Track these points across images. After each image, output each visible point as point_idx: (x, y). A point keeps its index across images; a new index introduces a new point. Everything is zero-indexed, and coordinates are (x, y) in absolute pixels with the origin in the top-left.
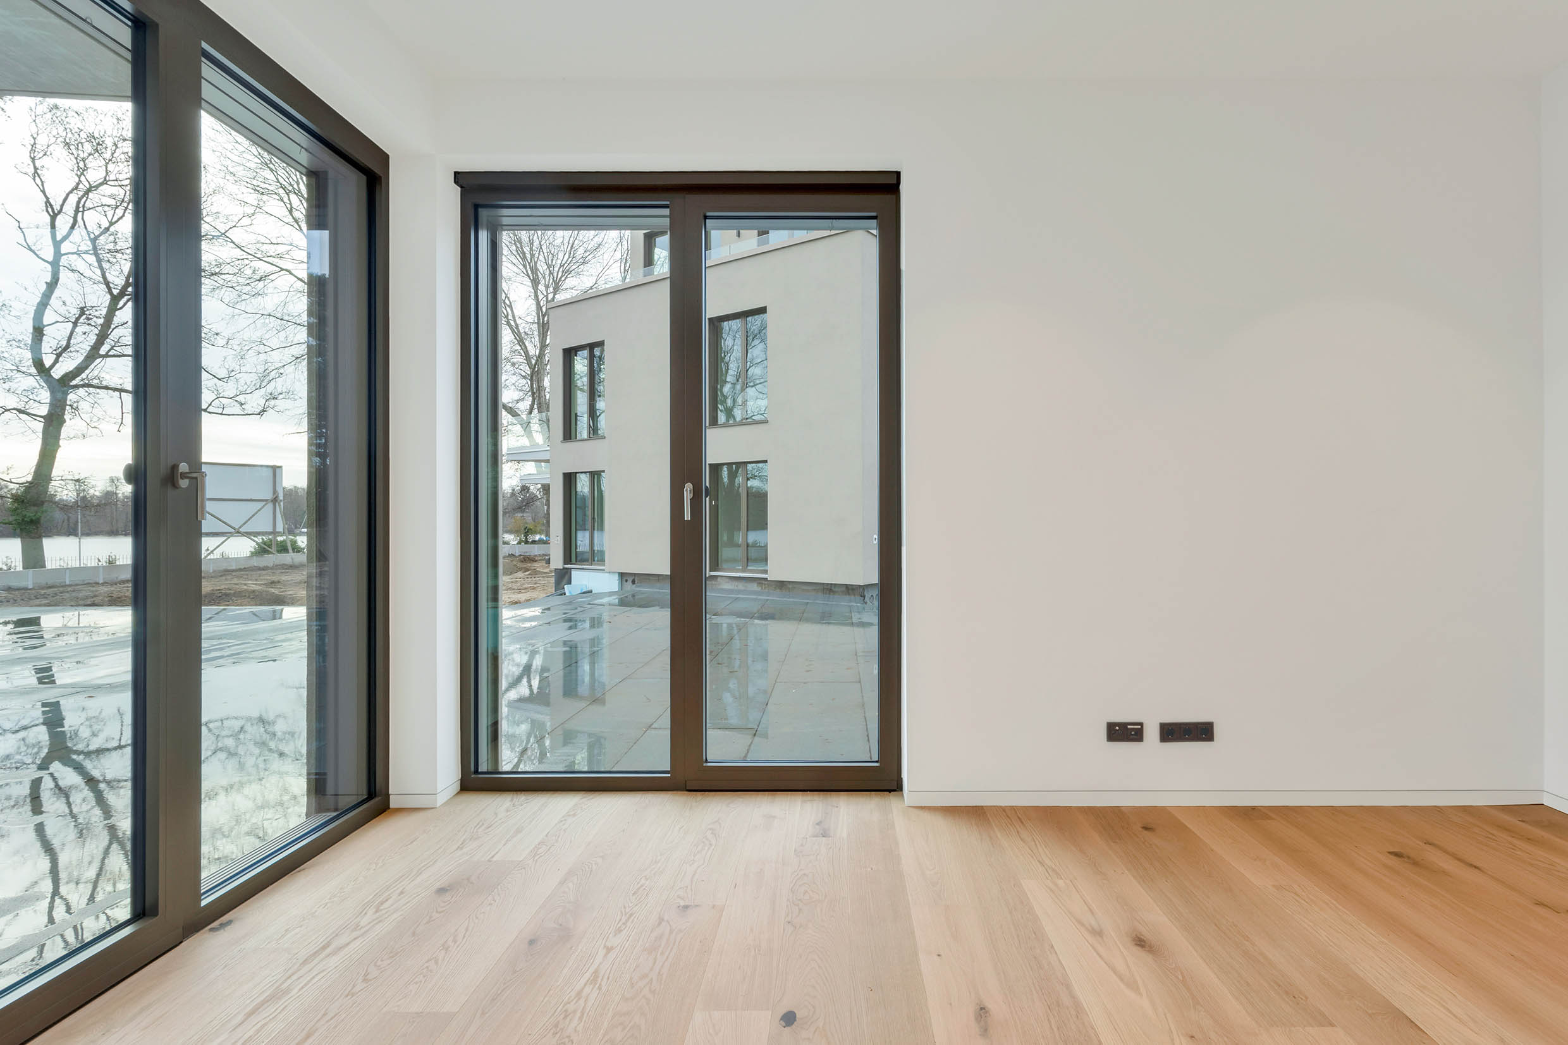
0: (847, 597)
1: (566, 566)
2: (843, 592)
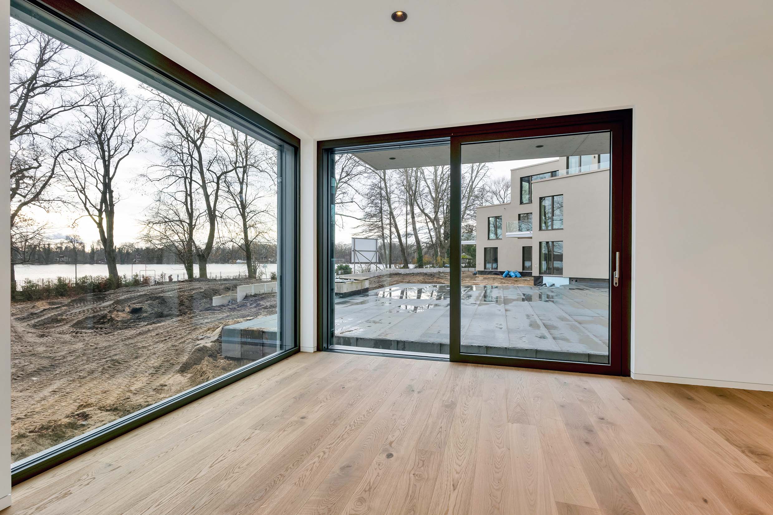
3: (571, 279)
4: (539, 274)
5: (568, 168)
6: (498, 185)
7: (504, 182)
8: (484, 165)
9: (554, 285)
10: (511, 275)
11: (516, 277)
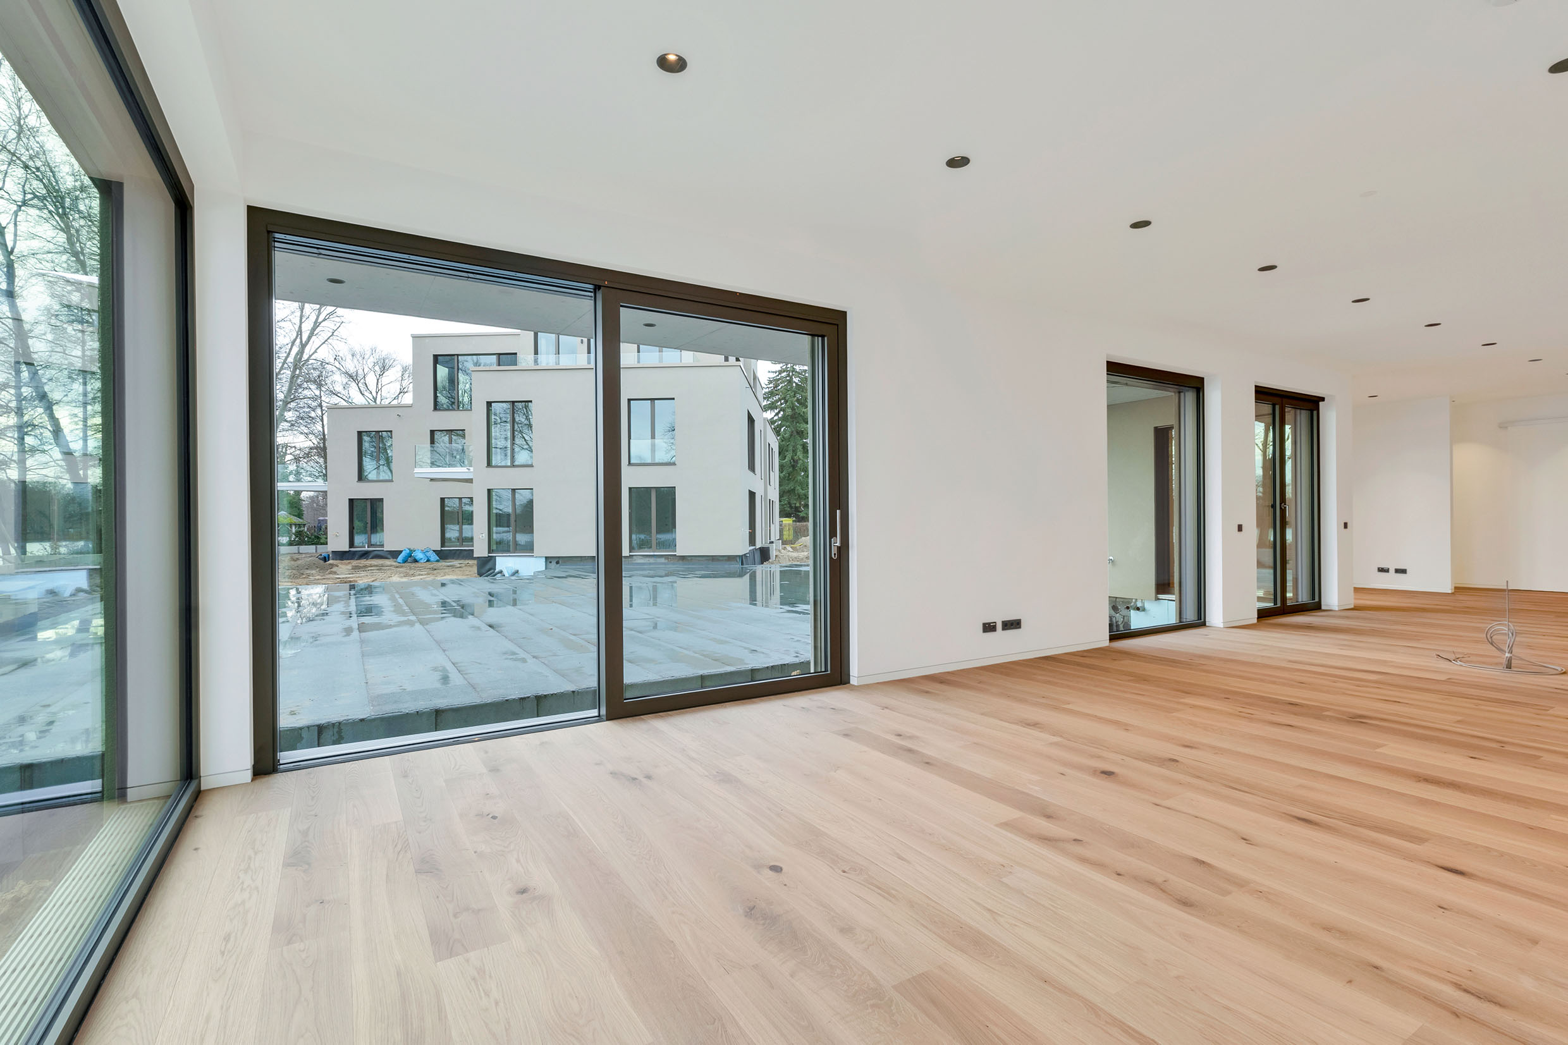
0: (728, 563)
1: (490, 555)
2: (726, 560)
3: (548, 559)
4: (489, 553)
5: (536, 352)
6: (360, 359)
7: (376, 356)
8: (331, 313)
9: (517, 572)
10: (417, 558)
11: (428, 561)
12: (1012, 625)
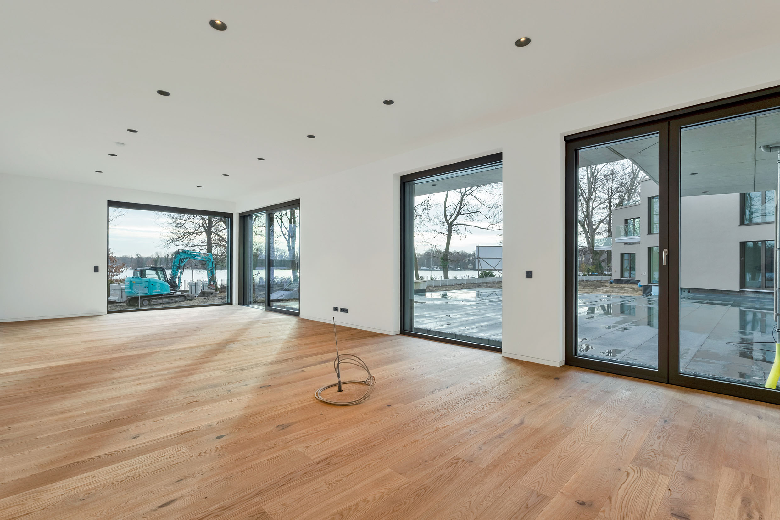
4: (648, 283)
12: (345, 310)
